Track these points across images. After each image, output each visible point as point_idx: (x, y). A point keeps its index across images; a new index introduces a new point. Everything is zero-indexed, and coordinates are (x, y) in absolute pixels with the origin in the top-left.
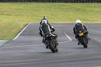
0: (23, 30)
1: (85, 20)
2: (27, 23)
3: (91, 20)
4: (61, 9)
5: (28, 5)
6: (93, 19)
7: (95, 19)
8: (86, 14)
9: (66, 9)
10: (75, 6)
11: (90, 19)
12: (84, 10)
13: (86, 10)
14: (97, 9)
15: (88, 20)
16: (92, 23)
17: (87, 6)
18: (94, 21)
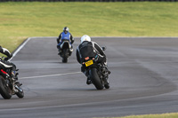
0: (18, 50)
1: (127, 32)
2: (25, 37)
3: (139, 32)
4: (84, 13)
5: (27, 7)
6: (140, 30)
7: (145, 30)
8: (129, 22)
9: (92, 12)
10: (109, 7)
11: (137, 30)
12: (125, 15)
13: (129, 15)
14: (149, 13)
15: (132, 32)
16: (140, 37)
17: (130, 8)
18: (143, 33)
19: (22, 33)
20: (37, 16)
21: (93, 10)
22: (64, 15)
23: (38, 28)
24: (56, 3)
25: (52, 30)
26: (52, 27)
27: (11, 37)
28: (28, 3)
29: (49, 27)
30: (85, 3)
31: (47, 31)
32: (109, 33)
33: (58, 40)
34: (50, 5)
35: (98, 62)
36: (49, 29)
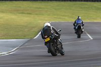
19: (46, 19)
20: (55, 9)
21: (87, 6)
22: (71, 9)
23: (56, 16)
24: (66, 2)
25: (64, 17)
26: (63, 16)
27: (40, 21)
28: (50, 2)
29: (62, 16)
30: (82, 2)
31: (60, 18)
32: (96, 19)
33: (74, 24)
34: (63, 3)
35: (54, 39)
36: (61, 17)
